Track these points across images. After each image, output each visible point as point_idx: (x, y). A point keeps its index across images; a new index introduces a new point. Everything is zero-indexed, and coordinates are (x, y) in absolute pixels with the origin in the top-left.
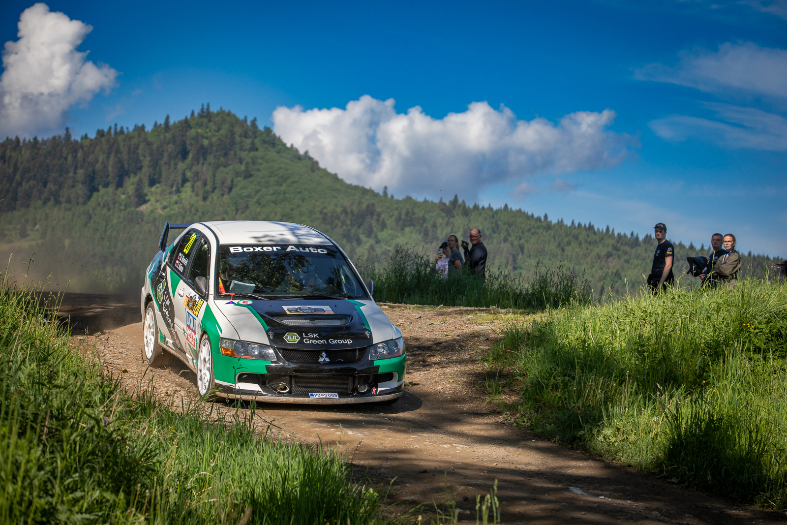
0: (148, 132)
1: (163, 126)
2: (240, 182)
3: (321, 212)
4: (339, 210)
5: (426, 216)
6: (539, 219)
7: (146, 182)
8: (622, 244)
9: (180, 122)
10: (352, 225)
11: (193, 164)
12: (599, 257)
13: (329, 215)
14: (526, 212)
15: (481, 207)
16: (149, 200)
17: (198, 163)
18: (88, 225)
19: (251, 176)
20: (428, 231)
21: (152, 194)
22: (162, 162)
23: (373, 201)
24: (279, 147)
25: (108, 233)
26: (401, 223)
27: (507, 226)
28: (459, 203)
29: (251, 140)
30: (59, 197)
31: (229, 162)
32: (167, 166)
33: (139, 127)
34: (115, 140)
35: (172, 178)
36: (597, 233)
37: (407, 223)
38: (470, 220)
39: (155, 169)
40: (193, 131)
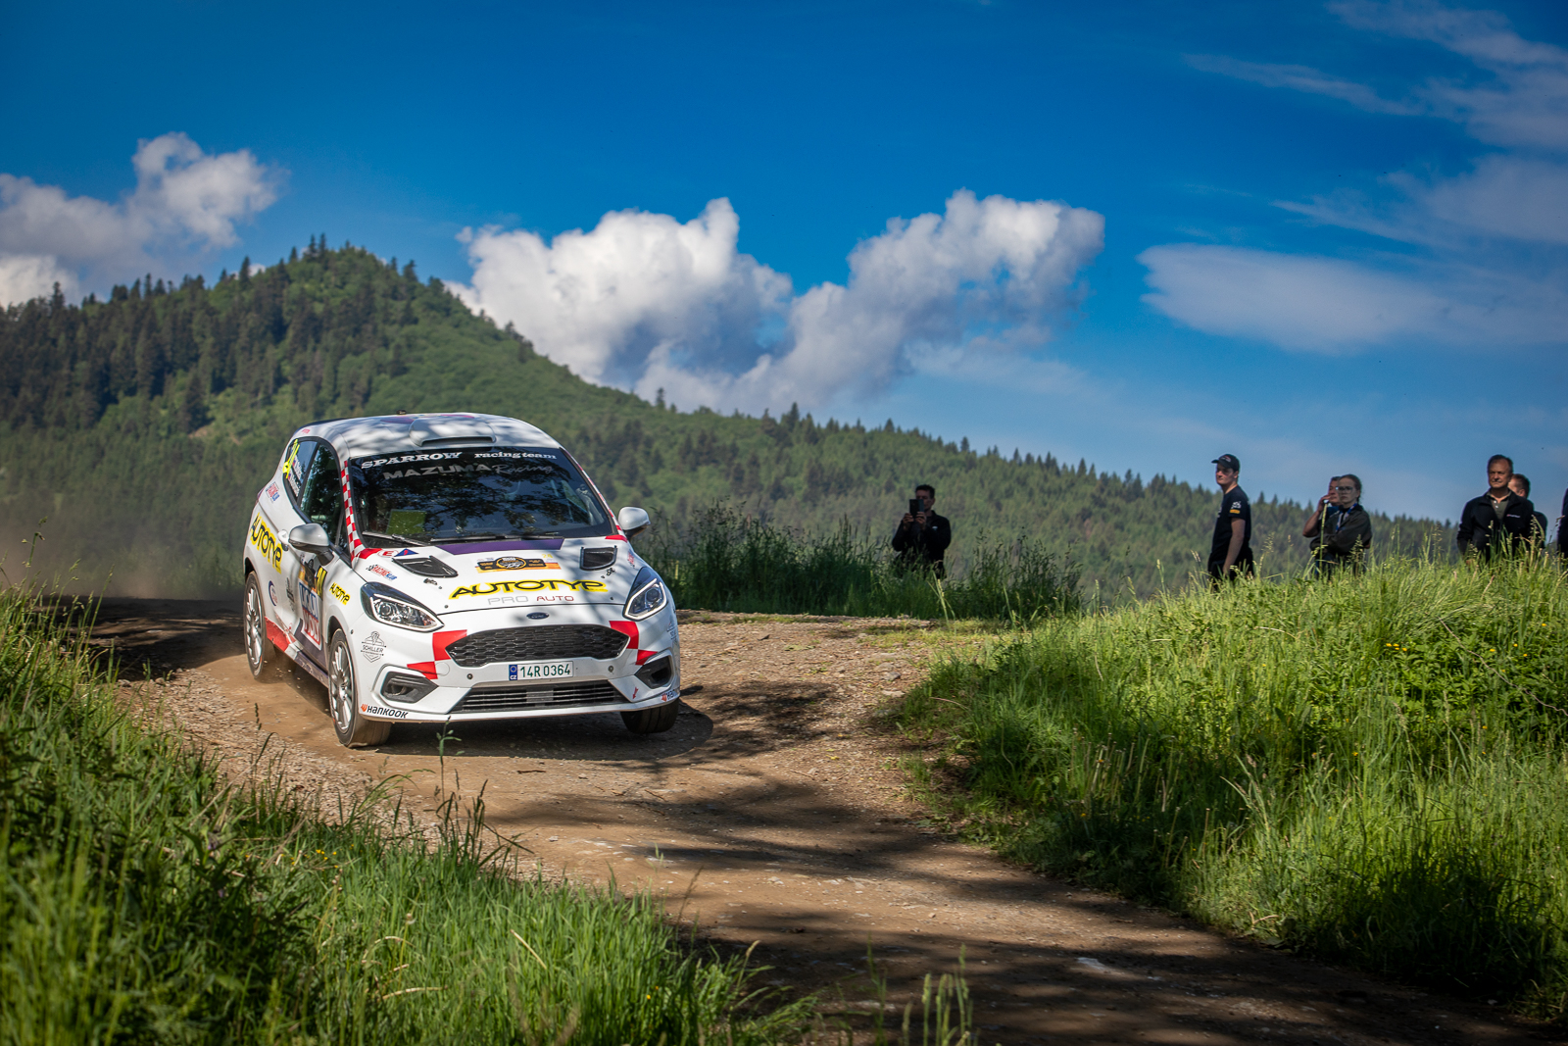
0: (209, 290)
1: (237, 278)
2: (386, 383)
5: (739, 443)
6: (952, 448)
7: (207, 384)
8: (1109, 494)
9: (270, 271)
10: (598, 463)
11: (295, 350)
12: (1067, 519)
14: (927, 434)
15: (841, 425)
16: (213, 419)
17: (305, 348)
18: (98, 467)
19: (405, 370)
20: (743, 472)
21: (218, 408)
22: (237, 347)
23: (637, 417)
24: (458, 315)
25: (136, 482)
26: (691, 457)
27: (892, 461)
28: (801, 419)
29: (404, 302)
30: (42, 414)
31: (364, 345)
32: (247, 354)
33: (192, 281)
34: (148, 306)
35: (256, 376)
36: (1062, 474)
37: (701, 458)
38: (822, 452)
39: (223, 361)
40: (294, 286)
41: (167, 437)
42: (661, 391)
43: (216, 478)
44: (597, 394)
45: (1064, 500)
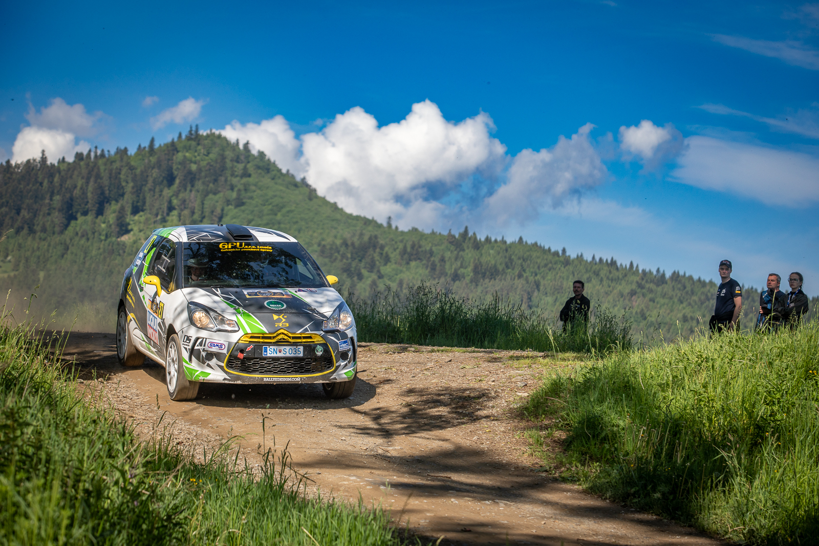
0: (131, 156)
1: (147, 149)
2: (231, 210)
3: (319, 245)
4: (338, 242)
5: (434, 249)
6: (556, 254)
7: (129, 210)
8: (647, 282)
9: (166, 145)
10: (353, 259)
11: (179, 191)
12: (622, 295)
13: (328, 247)
14: (542, 245)
15: (493, 240)
16: (132, 230)
17: (185, 190)
18: (65, 256)
19: (243, 204)
20: (436, 265)
21: (135, 223)
22: (146, 189)
23: (376, 233)
24: (274, 173)
25: (87, 265)
26: (406, 256)
27: (522, 260)
28: (470, 235)
29: (243, 165)
30: (34, 225)
31: (220, 189)
32: (152, 193)
33: (121, 150)
34: (95, 164)
35: (157, 205)
36: (620, 269)
37: (412, 257)
38: (481, 255)
39: (138, 196)
40: (180, 154)
44: (353, 219)
45: (620, 284)
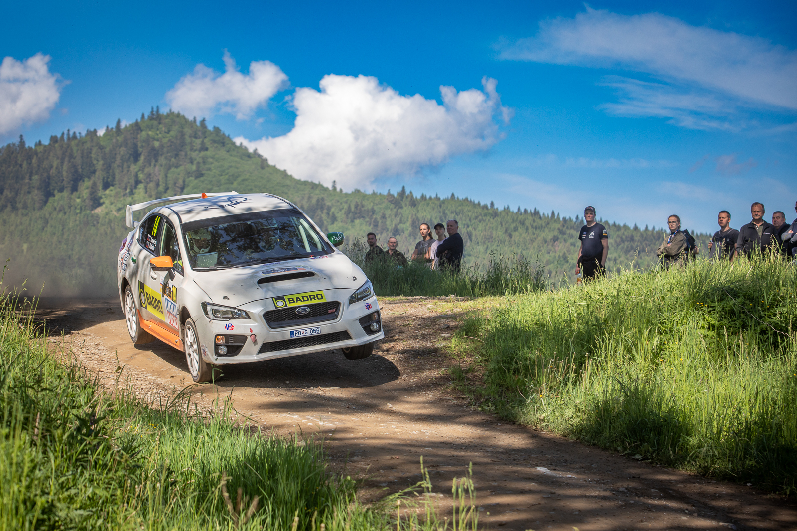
0: (100, 137)
1: (114, 130)
2: (193, 181)
5: (375, 208)
6: (485, 207)
7: (100, 186)
8: (567, 228)
9: (131, 126)
11: (145, 166)
12: (546, 242)
14: (472, 200)
15: (428, 197)
16: (103, 203)
17: (150, 164)
18: (45, 229)
19: (202, 175)
20: (378, 222)
21: (106, 197)
22: (115, 165)
23: (322, 195)
24: (229, 146)
25: (65, 237)
26: (351, 215)
27: (454, 214)
28: (407, 194)
29: (201, 140)
30: (16, 203)
31: (181, 163)
32: (120, 169)
33: (91, 132)
34: (69, 146)
35: (125, 180)
36: (543, 218)
37: (356, 216)
38: (418, 211)
39: (108, 173)
40: (144, 133)
41: (80, 213)
42: (334, 182)
43: (106, 234)
44: (301, 184)
45: (544, 231)
